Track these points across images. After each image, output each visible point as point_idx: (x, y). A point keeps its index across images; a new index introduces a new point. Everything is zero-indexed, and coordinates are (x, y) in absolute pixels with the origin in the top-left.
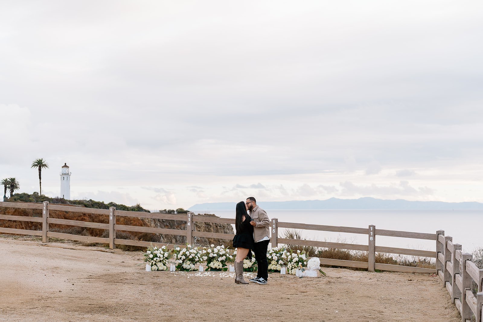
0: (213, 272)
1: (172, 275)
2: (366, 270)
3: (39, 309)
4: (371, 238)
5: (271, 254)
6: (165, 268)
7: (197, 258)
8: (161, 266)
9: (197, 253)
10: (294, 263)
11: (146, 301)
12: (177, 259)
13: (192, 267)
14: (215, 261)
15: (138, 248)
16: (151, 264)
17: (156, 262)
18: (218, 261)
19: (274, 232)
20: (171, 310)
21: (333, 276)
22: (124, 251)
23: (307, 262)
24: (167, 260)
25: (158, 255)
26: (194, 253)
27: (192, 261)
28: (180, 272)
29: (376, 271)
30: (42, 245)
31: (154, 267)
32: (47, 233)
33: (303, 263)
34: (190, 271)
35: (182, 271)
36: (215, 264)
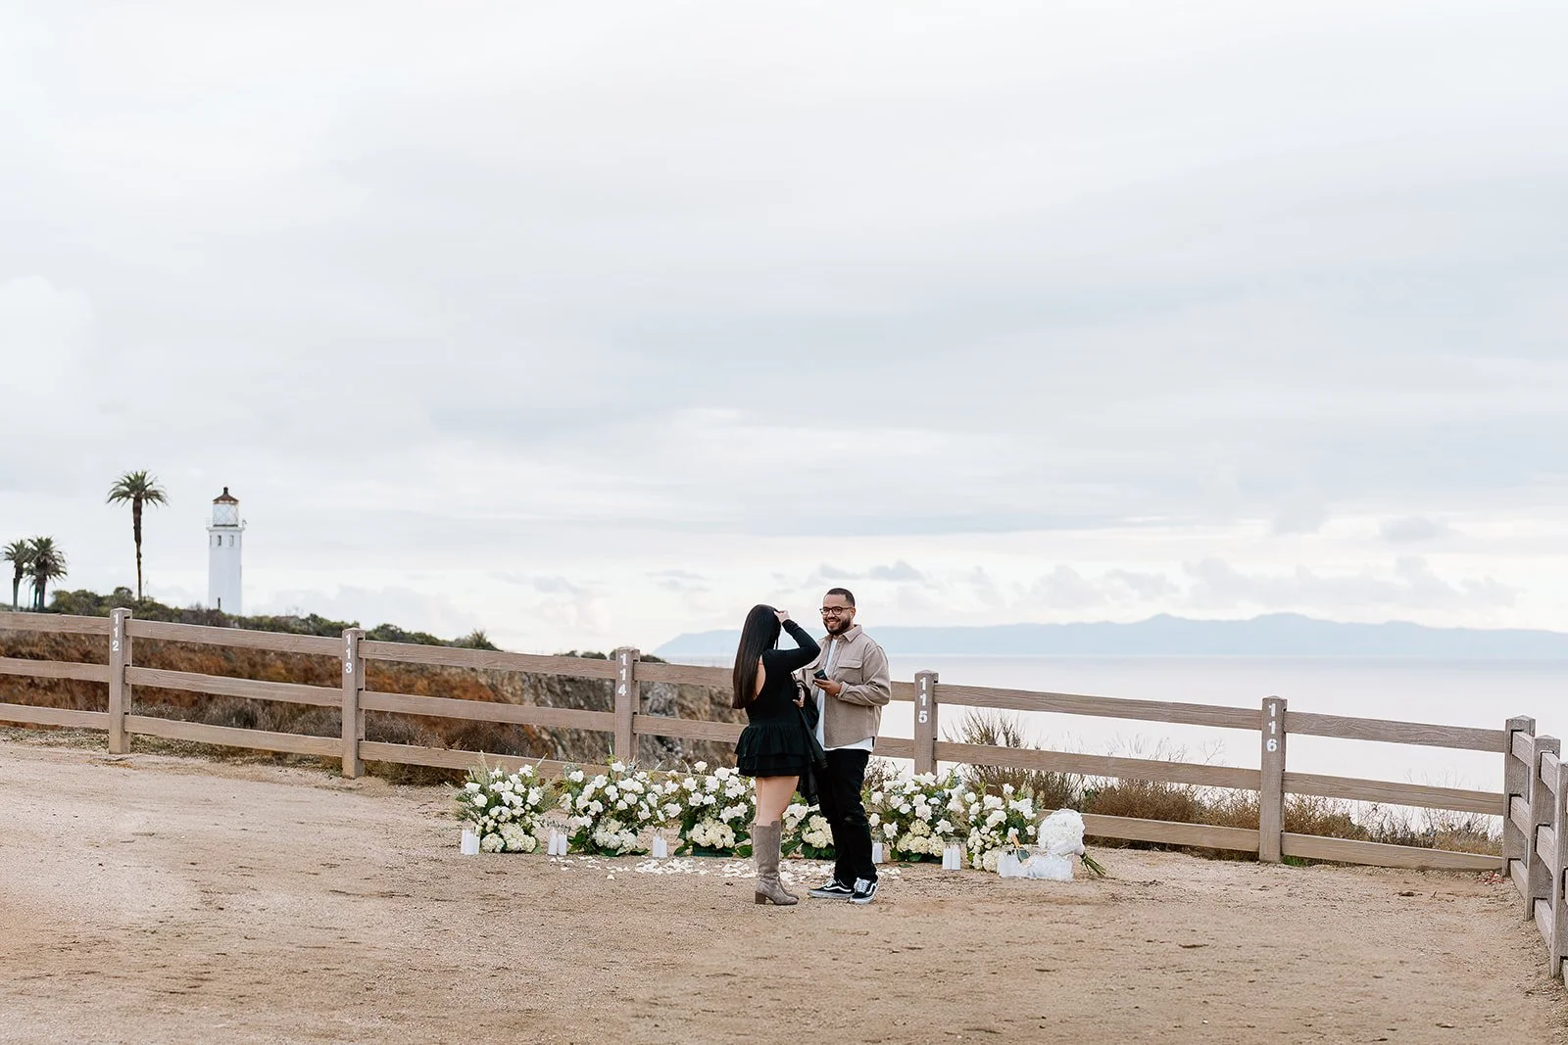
0: (702, 861)
1: (554, 869)
2: (1252, 857)
3: (55, 979)
4: (1272, 745)
5: (909, 798)
6: (529, 843)
7: (646, 808)
8: (514, 836)
9: (646, 793)
10: (992, 829)
11: (446, 957)
12: (574, 812)
13: (629, 840)
14: (708, 819)
15: (443, 775)
16: (479, 828)
17: (497, 821)
18: (722, 821)
19: (923, 719)
20: (531, 990)
21: (1130, 878)
22: (394, 784)
23: (1037, 827)
24: (537, 817)
25: (507, 797)
26: (636, 793)
27: (627, 822)
28: (582, 858)
29: (1287, 860)
30: (108, 762)
31: (492, 841)
32: (123, 722)
33: (1023, 830)
34: (620, 855)
35: (591, 854)
36: (708, 832)
